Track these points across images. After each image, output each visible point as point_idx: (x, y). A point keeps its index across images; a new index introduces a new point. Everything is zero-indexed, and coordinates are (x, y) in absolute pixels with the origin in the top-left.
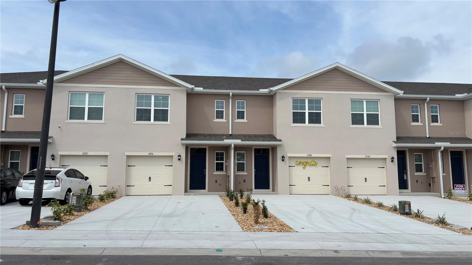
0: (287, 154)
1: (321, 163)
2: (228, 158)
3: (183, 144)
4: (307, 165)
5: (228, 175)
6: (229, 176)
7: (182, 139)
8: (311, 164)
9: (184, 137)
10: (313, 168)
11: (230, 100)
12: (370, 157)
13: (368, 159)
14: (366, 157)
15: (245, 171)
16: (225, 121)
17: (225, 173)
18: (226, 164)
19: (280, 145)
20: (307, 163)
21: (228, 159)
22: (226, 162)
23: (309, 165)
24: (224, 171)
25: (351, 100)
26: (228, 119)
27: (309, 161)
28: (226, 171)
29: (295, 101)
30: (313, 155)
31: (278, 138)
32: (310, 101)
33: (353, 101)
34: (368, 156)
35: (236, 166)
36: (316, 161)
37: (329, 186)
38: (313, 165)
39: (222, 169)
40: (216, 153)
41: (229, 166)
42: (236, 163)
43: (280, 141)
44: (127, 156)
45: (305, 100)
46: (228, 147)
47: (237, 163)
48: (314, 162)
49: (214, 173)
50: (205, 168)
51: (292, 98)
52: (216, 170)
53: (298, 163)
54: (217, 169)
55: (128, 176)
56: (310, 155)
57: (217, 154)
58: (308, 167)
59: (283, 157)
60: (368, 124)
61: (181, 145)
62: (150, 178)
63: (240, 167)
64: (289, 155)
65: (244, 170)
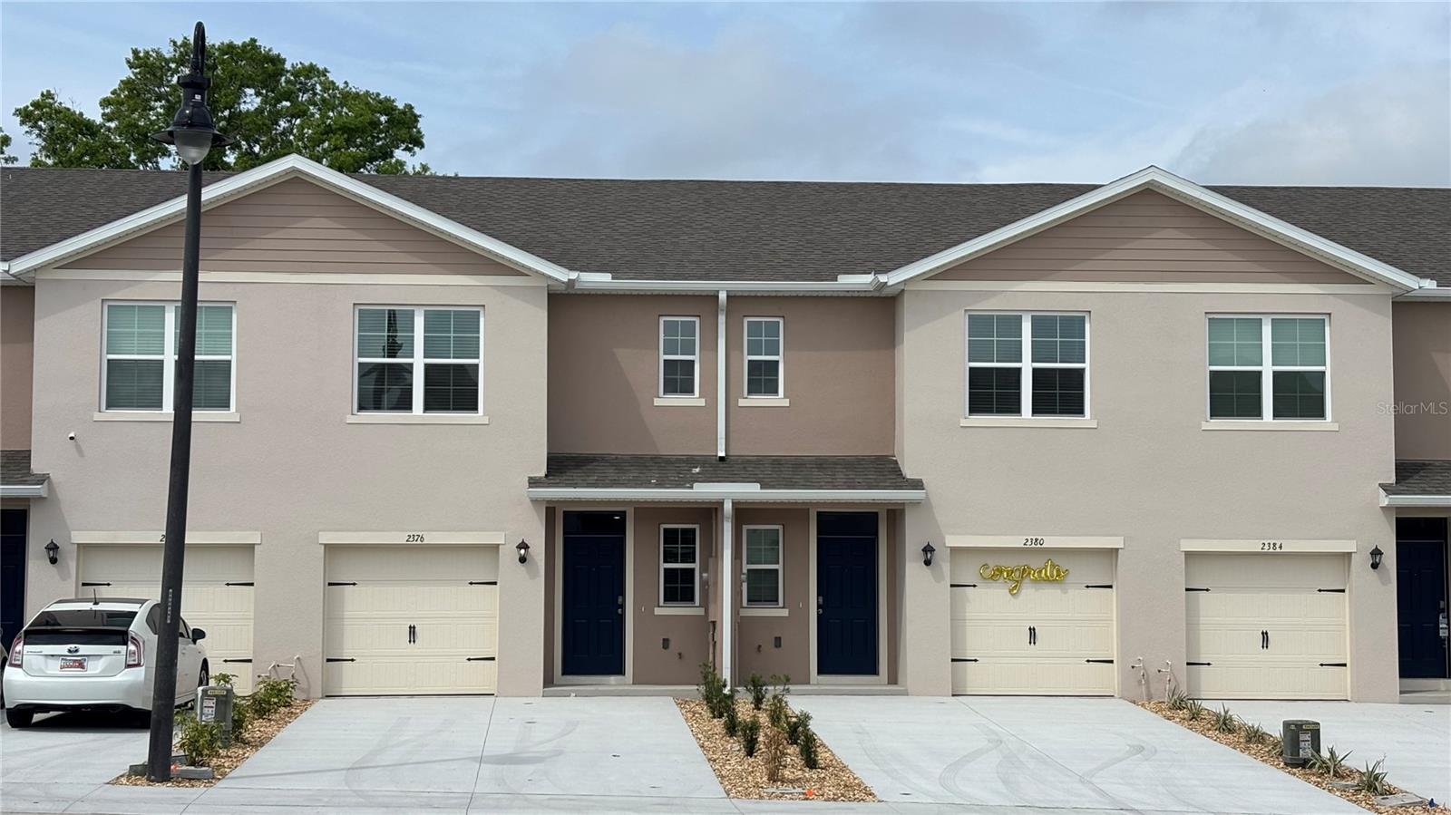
0: (944, 538)
1: (1083, 572)
2: (712, 553)
3: (535, 501)
4: (1026, 580)
5: (711, 619)
6: (714, 623)
7: (534, 482)
8: (1043, 575)
9: (541, 472)
10: (1050, 594)
11: (722, 319)
12: (1281, 547)
13: (1272, 557)
14: (1267, 547)
15: (781, 604)
16: (702, 403)
17: (701, 612)
18: (705, 575)
19: (916, 504)
20: (1025, 572)
21: (711, 556)
22: (704, 568)
23: (1035, 581)
24: (697, 603)
25: (1211, 316)
26: (709, 393)
27: (1036, 563)
28: (705, 604)
29: (979, 324)
30: (1050, 542)
31: (909, 472)
32: (1041, 324)
33: (1217, 324)
34: (1274, 545)
35: (745, 585)
36: (1064, 563)
37: (1112, 662)
38: (1048, 580)
39: (687, 596)
40: (665, 529)
41: (716, 583)
42: (745, 571)
43: (917, 485)
44: (325, 545)
45: (1019, 320)
46: (710, 509)
47: (748, 570)
48: (1053, 566)
49: (658, 611)
50: (622, 593)
51: (966, 311)
52: (665, 600)
53: (988, 573)
54: (671, 596)
55: (331, 620)
56: (1036, 540)
57: (670, 536)
58: (1028, 591)
59: (928, 549)
60: (1277, 414)
61: (530, 504)
62: (412, 630)
63: (760, 588)
64: (953, 541)
65: (777, 600)
